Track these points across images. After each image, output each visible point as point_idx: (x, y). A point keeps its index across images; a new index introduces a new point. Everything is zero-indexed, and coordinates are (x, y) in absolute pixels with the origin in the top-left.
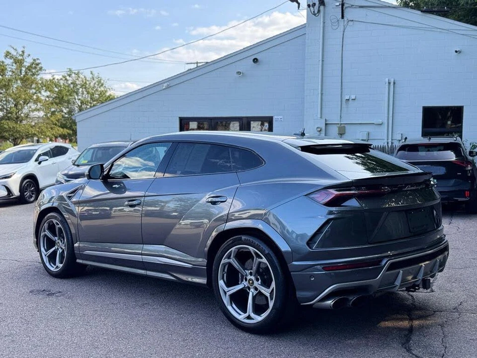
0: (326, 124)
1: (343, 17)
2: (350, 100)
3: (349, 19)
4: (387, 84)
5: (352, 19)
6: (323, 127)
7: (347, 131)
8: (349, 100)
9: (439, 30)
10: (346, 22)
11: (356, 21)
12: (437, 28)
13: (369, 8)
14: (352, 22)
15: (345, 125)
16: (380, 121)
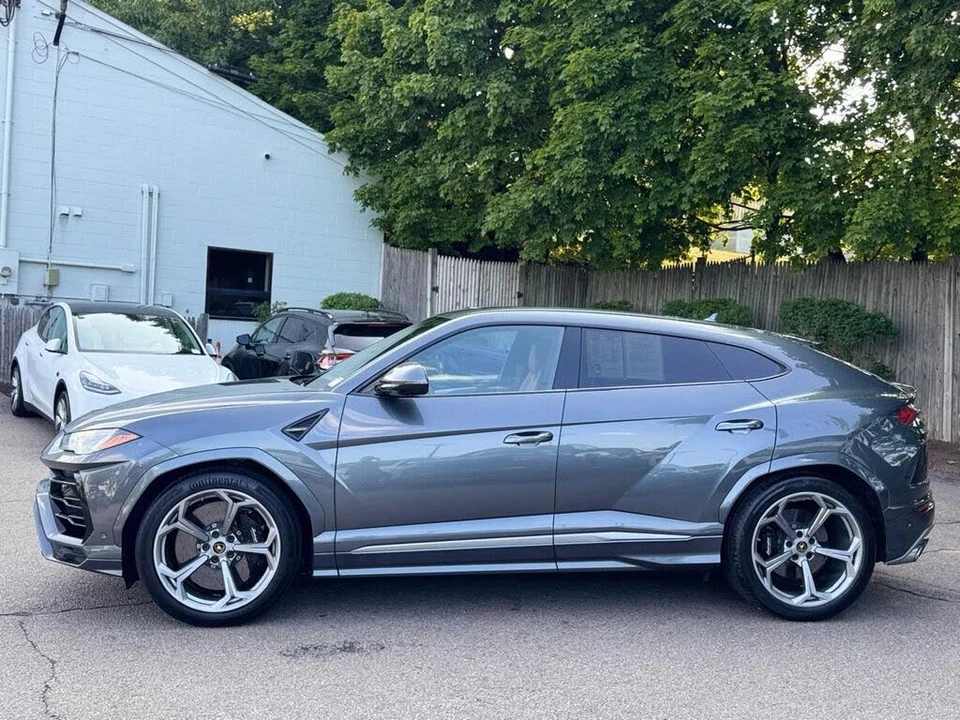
0: (20, 262)
1: (56, 41)
2: (71, 215)
3: (71, 50)
4: (146, 195)
5: (76, 51)
6: (15, 266)
7: (62, 279)
8: (67, 215)
9: (236, 111)
10: (63, 54)
11: (83, 56)
12: (234, 107)
13: (113, 38)
14: (76, 57)
15: (60, 268)
16: (130, 266)
